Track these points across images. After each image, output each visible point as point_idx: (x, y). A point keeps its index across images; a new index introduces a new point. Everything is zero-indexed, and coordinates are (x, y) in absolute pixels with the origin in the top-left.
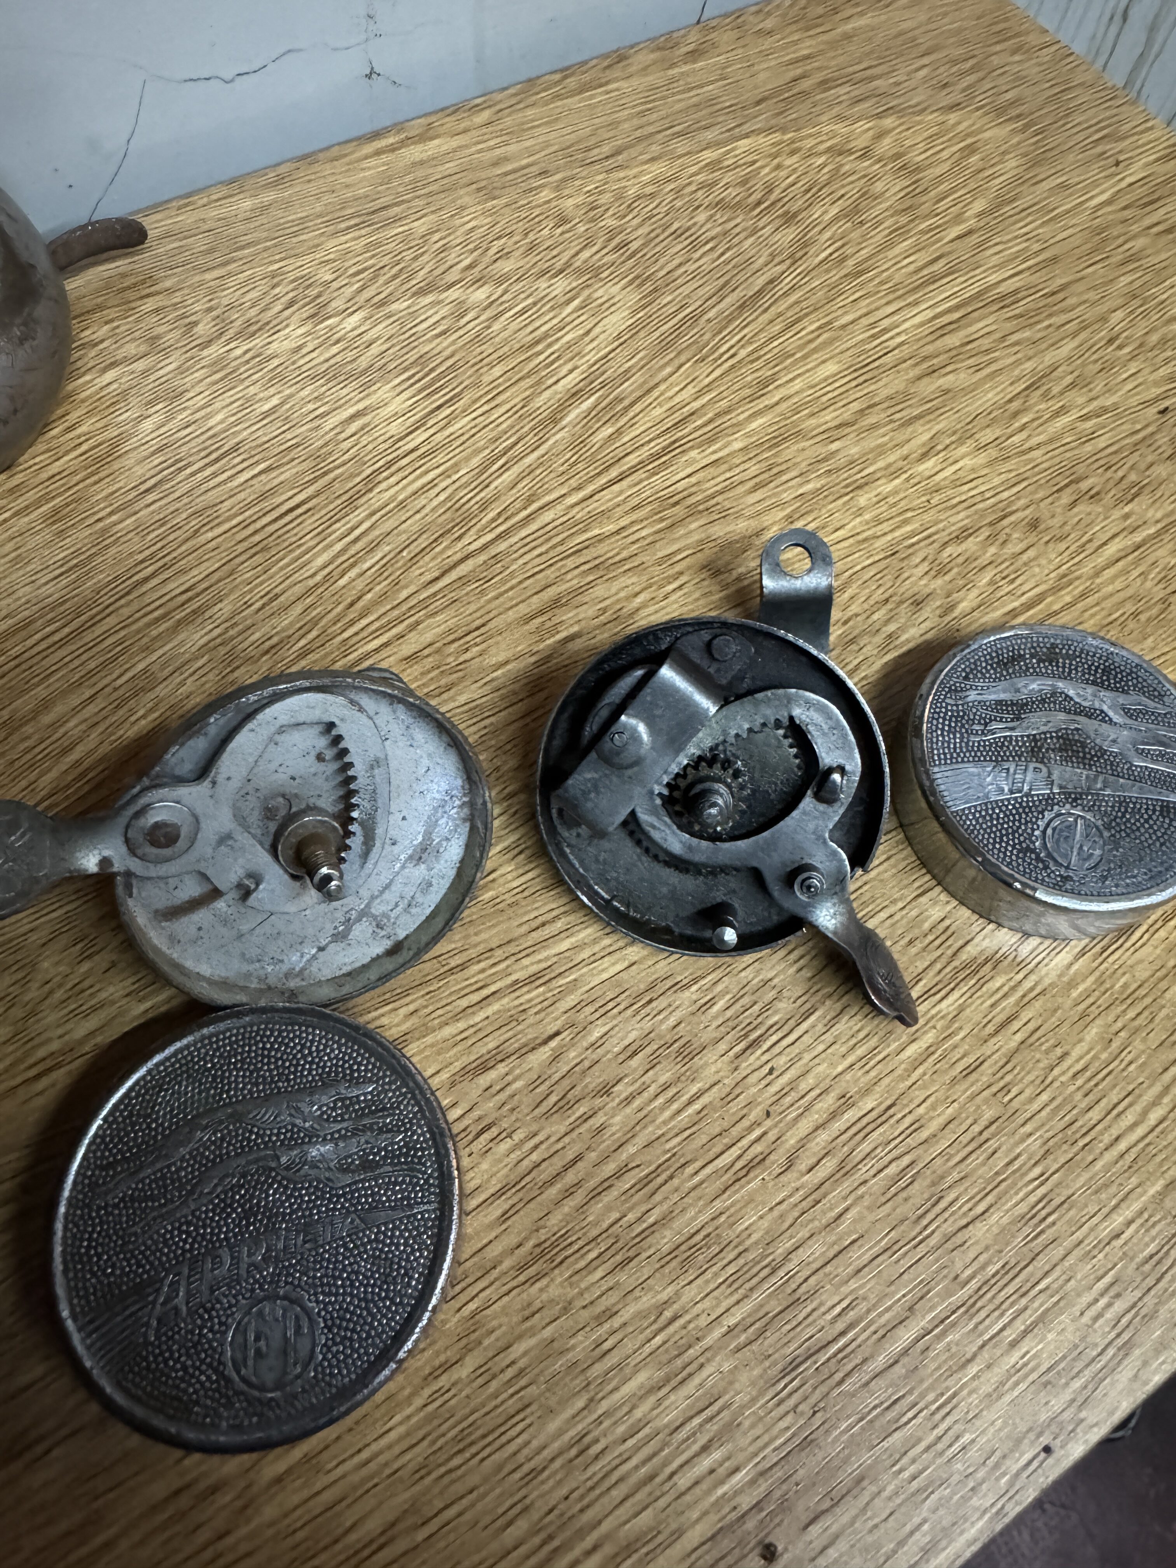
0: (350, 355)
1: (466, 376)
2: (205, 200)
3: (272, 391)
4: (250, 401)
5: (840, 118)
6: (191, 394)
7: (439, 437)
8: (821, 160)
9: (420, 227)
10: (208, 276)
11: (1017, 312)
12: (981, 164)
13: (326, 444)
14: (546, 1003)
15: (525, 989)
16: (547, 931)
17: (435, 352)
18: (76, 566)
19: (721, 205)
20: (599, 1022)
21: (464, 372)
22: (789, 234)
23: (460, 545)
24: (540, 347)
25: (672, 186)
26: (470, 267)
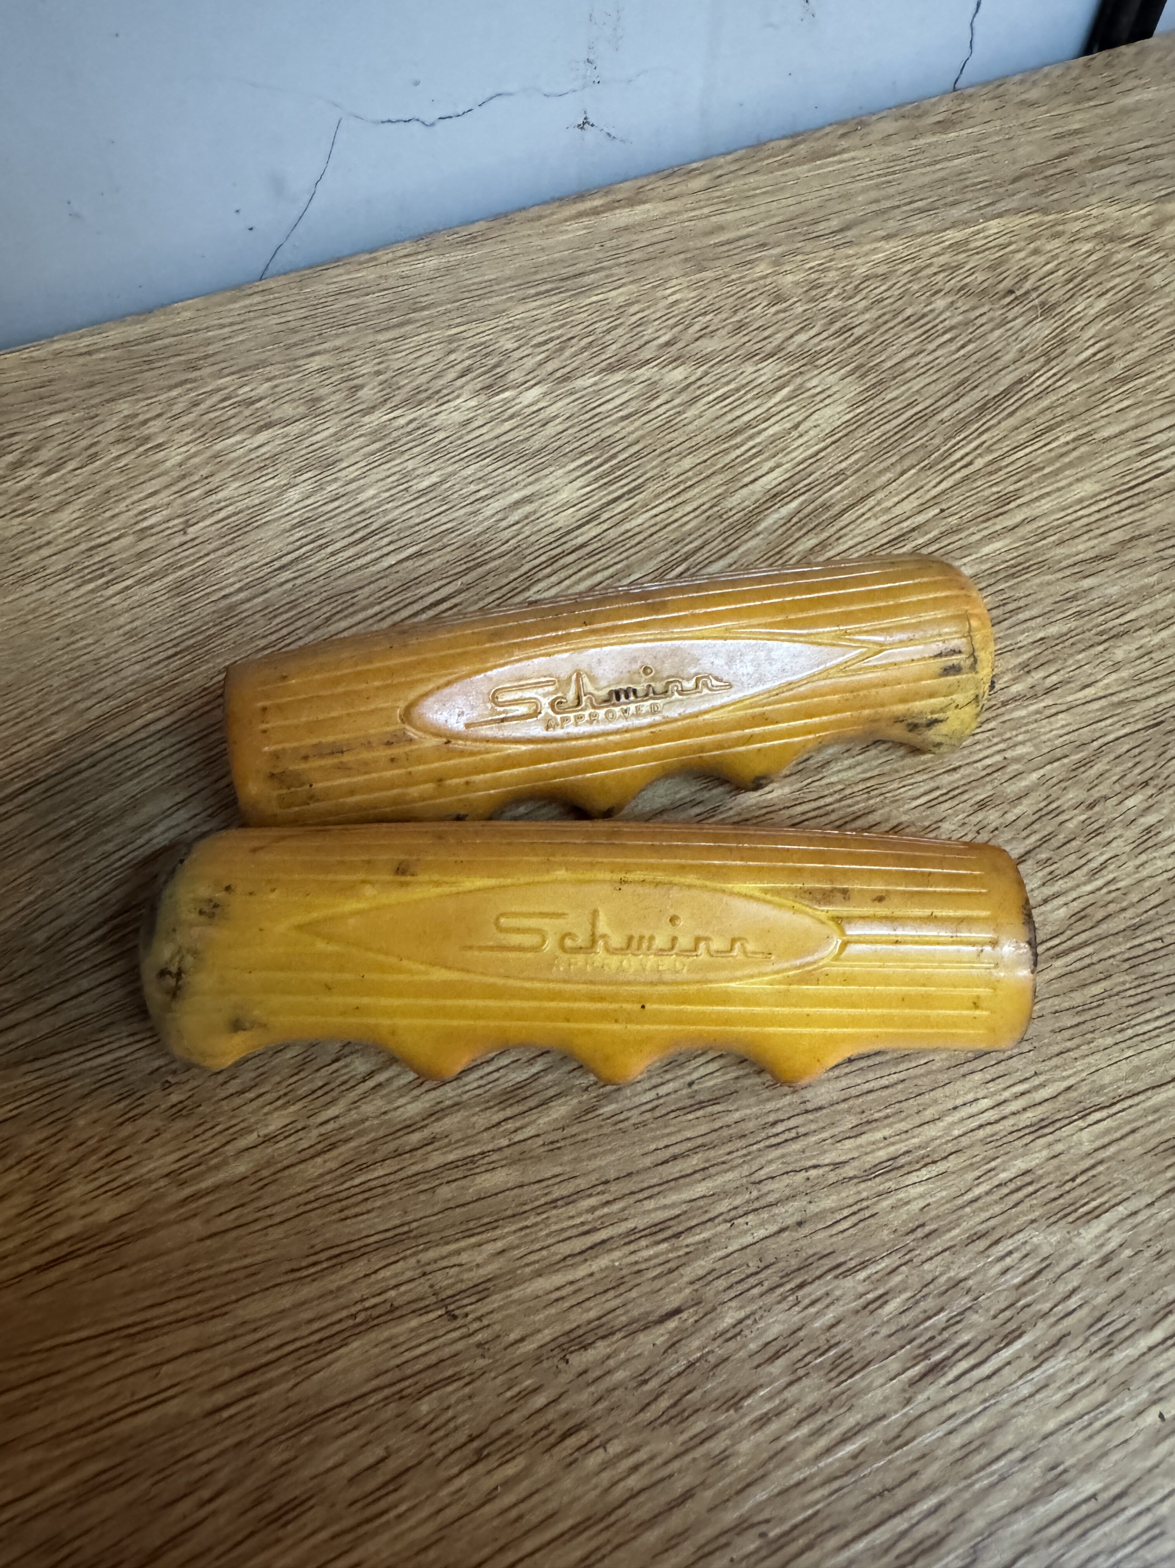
0: (524, 433)
1: (651, 467)
2: (390, 256)
3: (432, 467)
4: (407, 476)
5: (1112, 200)
6: (344, 465)
7: (612, 533)
8: (1088, 246)
9: (618, 297)
10: (381, 337)
13: (484, 532)
15: (643, 1243)
17: (618, 436)
18: (192, 646)
19: (963, 290)
20: (732, 1305)
21: (649, 462)
22: (1042, 330)
24: (738, 439)
25: (909, 267)
26: (668, 344)
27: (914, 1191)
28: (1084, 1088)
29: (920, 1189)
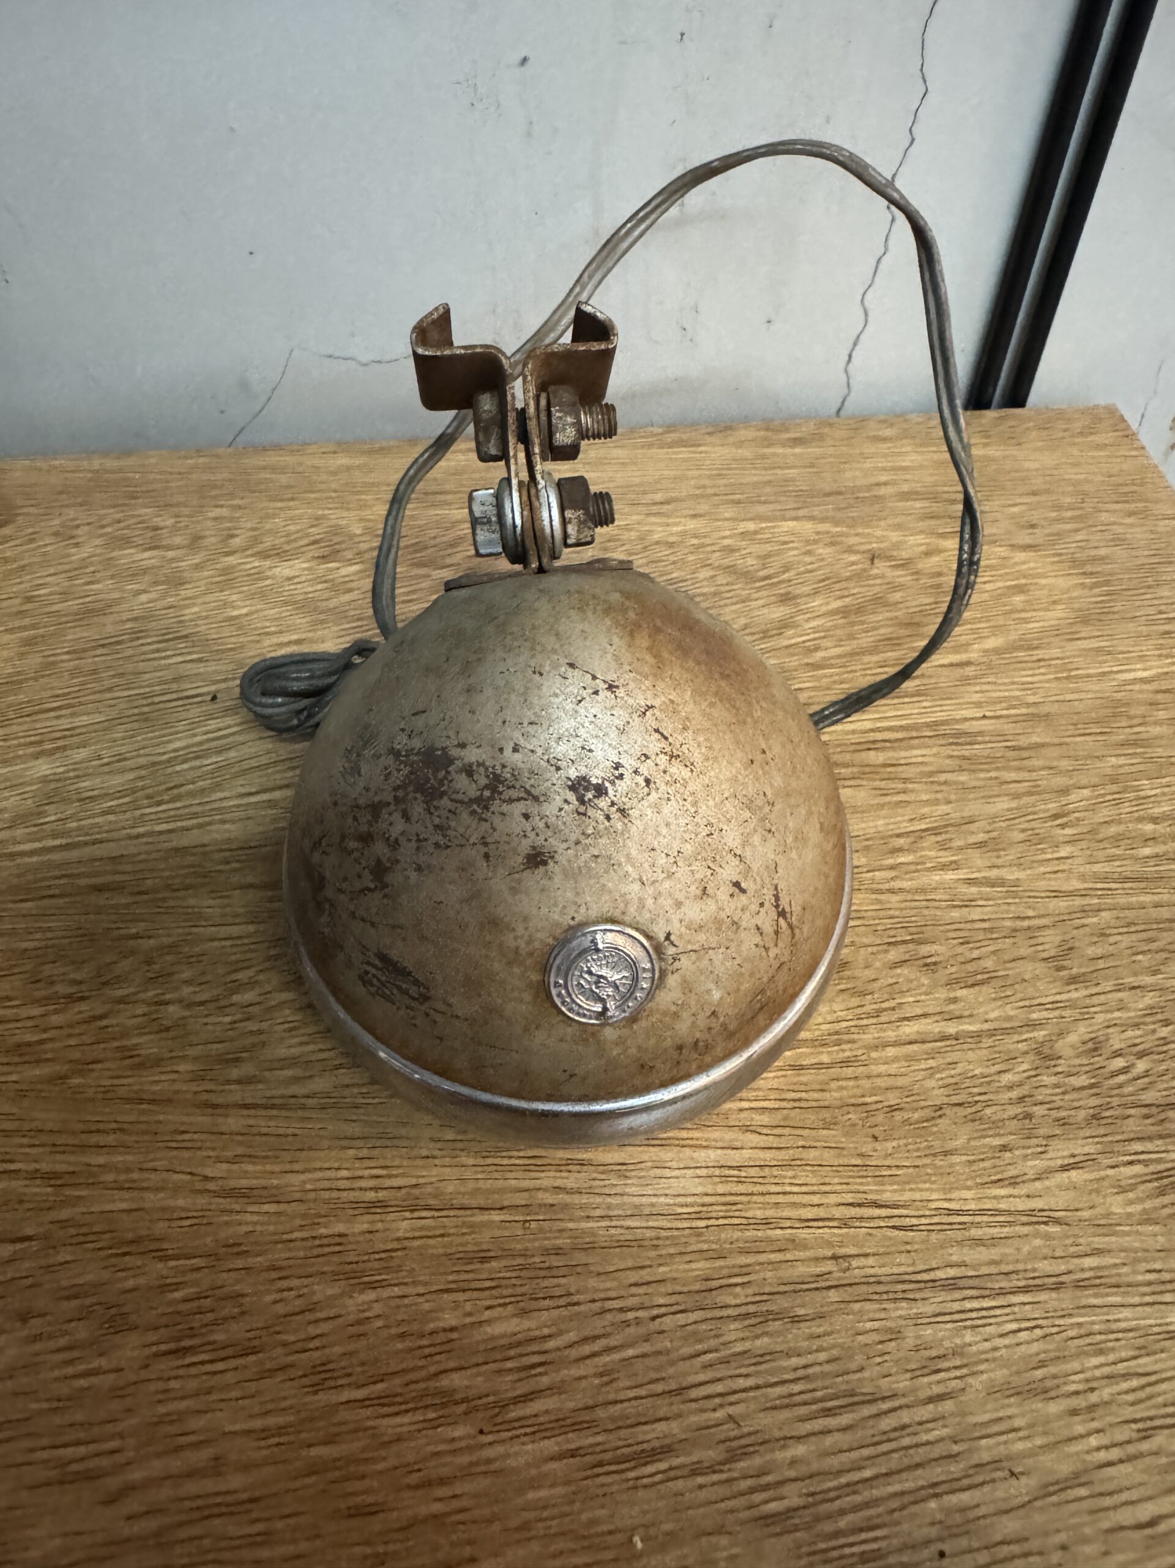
0: (326, 595)
3: (247, 603)
4: (226, 604)
8: (853, 558)
10: (272, 505)
11: (966, 753)
12: (1020, 606)
15: (39, 1182)
16: (94, 1139)
19: (729, 568)
20: (70, 1248)
22: (778, 612)
25: (695, 541)
27: (249, 1218)
28: (429, 1189)
29: (255, 1218)
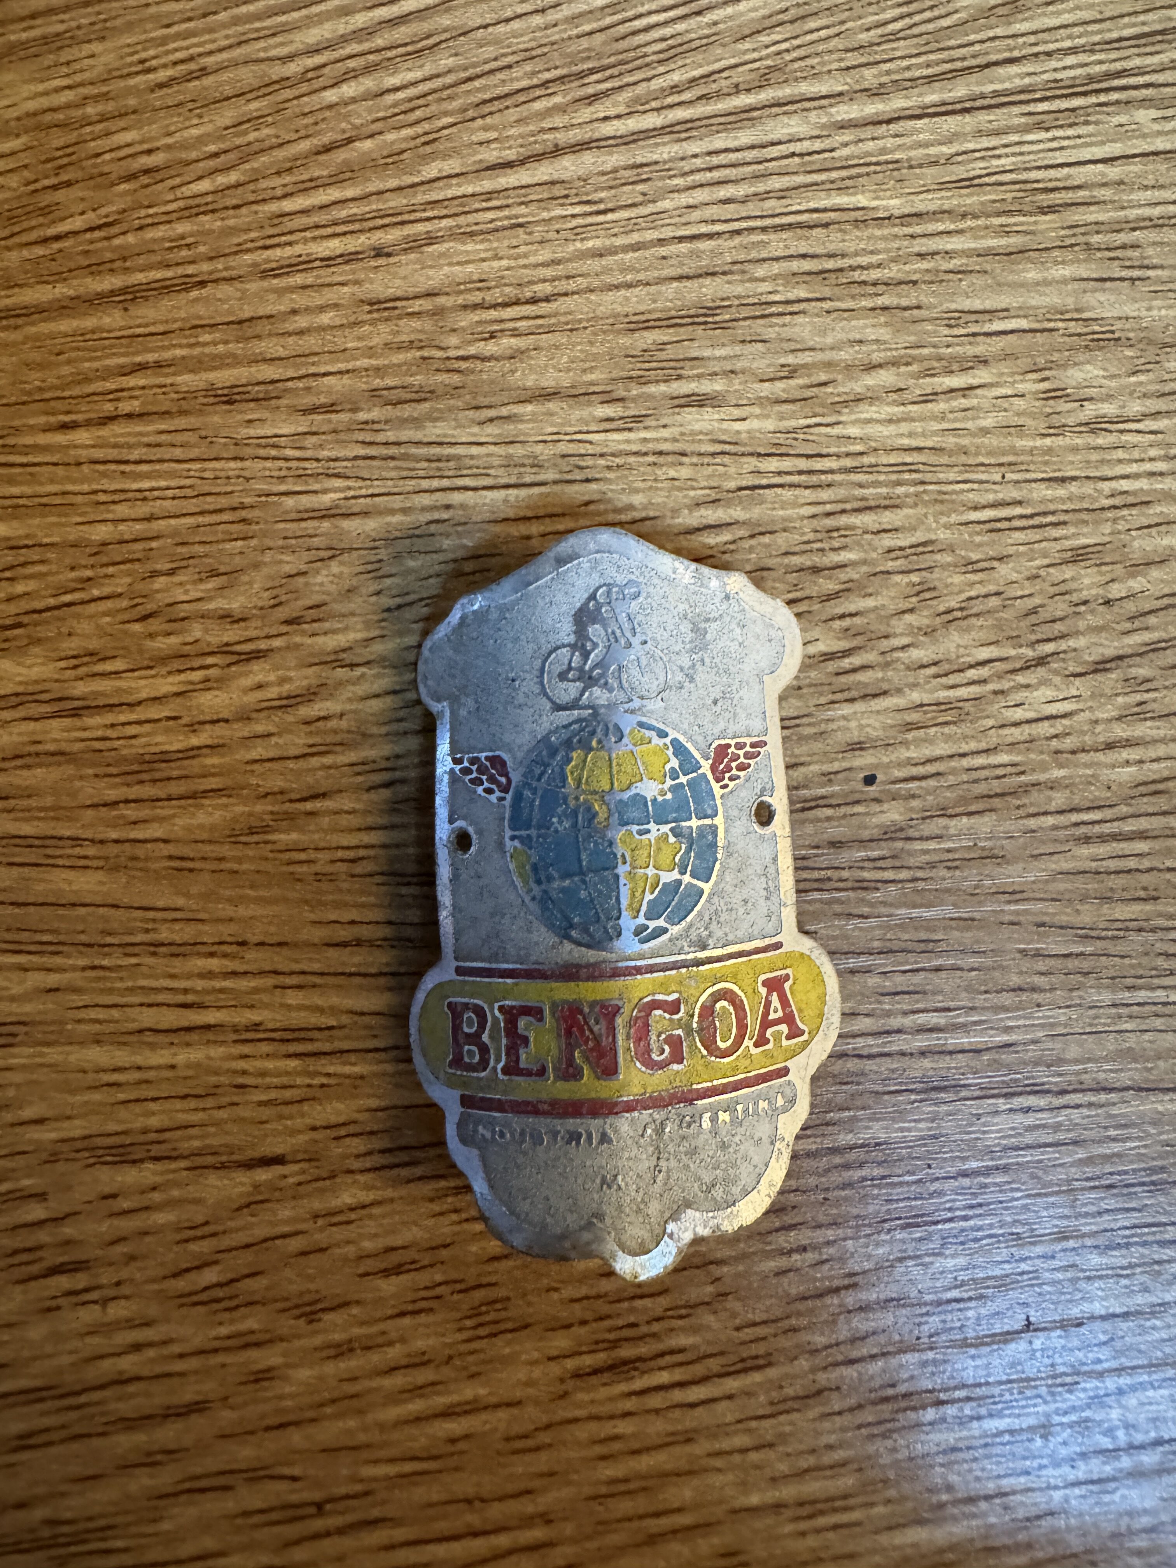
14: (288, 1094)
23: (586, 113)
